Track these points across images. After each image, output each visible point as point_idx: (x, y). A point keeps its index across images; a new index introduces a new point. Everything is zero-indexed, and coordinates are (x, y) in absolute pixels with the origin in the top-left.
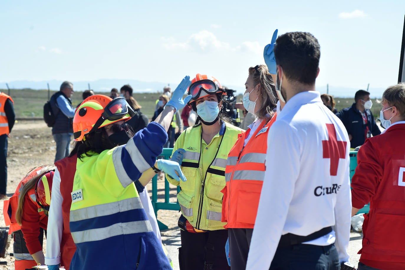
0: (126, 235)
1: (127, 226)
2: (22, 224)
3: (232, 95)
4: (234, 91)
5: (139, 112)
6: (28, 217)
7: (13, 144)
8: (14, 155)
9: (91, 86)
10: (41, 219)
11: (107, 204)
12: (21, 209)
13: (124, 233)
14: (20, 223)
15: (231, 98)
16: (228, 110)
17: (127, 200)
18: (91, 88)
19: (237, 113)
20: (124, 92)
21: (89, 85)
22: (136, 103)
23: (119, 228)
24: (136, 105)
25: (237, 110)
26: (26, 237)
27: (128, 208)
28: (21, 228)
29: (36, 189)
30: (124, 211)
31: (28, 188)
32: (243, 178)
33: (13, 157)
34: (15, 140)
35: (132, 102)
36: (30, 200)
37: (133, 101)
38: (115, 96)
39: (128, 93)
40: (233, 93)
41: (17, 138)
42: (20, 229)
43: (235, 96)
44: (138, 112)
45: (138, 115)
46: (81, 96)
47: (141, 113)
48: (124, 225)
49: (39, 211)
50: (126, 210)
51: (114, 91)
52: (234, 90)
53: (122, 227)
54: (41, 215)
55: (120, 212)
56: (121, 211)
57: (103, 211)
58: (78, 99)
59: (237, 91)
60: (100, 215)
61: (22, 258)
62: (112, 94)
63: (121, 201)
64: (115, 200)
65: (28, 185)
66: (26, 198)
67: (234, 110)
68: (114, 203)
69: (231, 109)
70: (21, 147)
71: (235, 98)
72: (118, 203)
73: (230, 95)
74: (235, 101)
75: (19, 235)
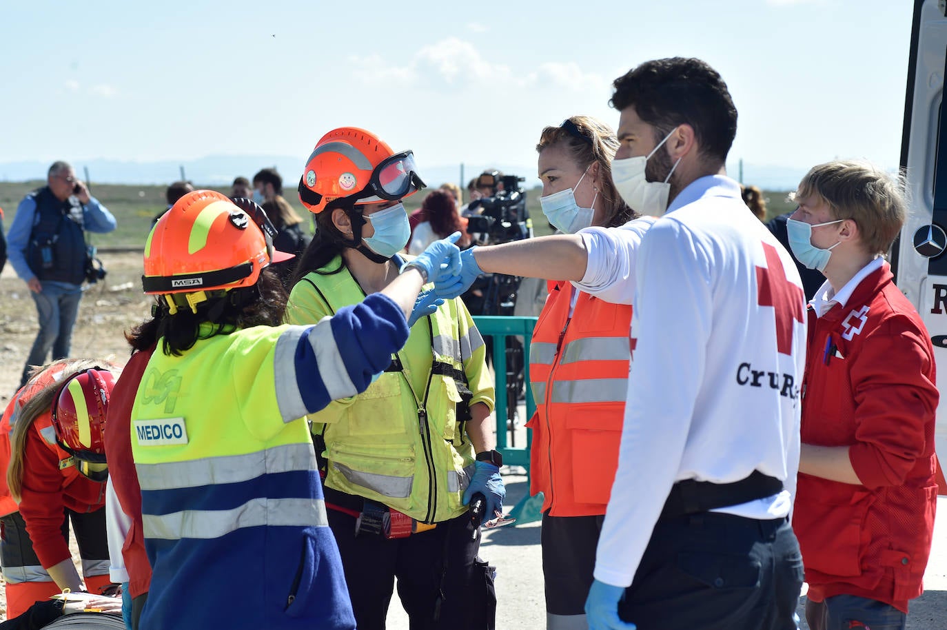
0: (272, 527)
1: (277, 506)
2: (23, 497)
3: (516, 189)
4: (520, 180)
5: (297, 230)
6: (36, 482)
7: (6, 312)
8: (8, 336)
9: (186, 171)
10: (65, 484)
11: (239, 456)
12: (20, 462)
13: (270, 523)
14: (18, 495)
15: (514, 196)
16: (506, 225)
17: (286, 447)
18: (188, 178)
19: (528, 229)
20: (261, 184)
21: (182, 169)
22: (291, 210)
23: (260, 509)
24: (289, 214)
25: (526, 223)
26: (33, 529)
27: (285, 466)
28: (20, 508)
29: (55, 412)
30: (276, 472)
31: (34, 412)
32: (578, 399)
33: (7, 340)
34: (11, 300)
35: (281, 207)
36: (40, 442)
37: (283, 205)
38: (243, 194)
39: (270, 188)
40: (517, 185)
41: (15, 296)
42: (18, 510)
43: (522, 191)
44: (294, 231)
45: (295, 237)
46: (163, 195)
47: (302, 233)
48: (271, 503)
49: (61, 467)
50: (281, 470)
51: (239, 182)
52: (520, 176)
53: (266, 508)
54: (65, 475)
55: (266, 474)
56: (268, 472)
57: (231, 472)
58: (156, 202)
59: (527, 179)
60: (220, 479)
61: (22, 578)
62: (236, 192)
63: (271, 449)
64: (258, 447)
65: (34, 406)
66: (30, 436)
67: (521, 224)
68: (257, 453)
69: (514, 222)
70: (25, 318)
71: (522, 196)
72: (264, 454)
73: (511, 188)
74: (522, 202)
75: (15, 525)
